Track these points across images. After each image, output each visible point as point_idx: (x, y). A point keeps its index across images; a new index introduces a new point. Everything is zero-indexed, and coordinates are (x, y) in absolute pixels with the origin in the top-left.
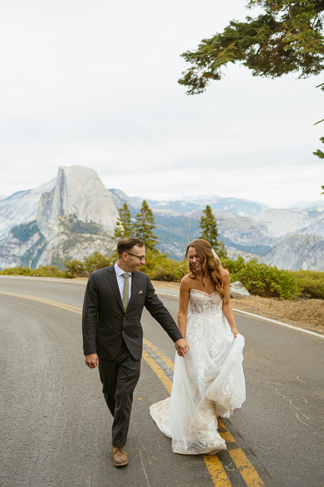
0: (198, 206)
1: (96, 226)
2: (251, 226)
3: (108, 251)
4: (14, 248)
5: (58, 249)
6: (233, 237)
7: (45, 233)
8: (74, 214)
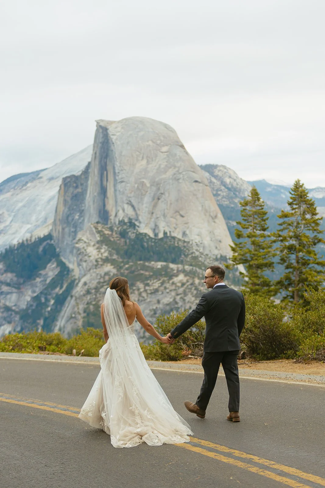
1: (176, 244)
7: (70, 262)
8: (130, 219)
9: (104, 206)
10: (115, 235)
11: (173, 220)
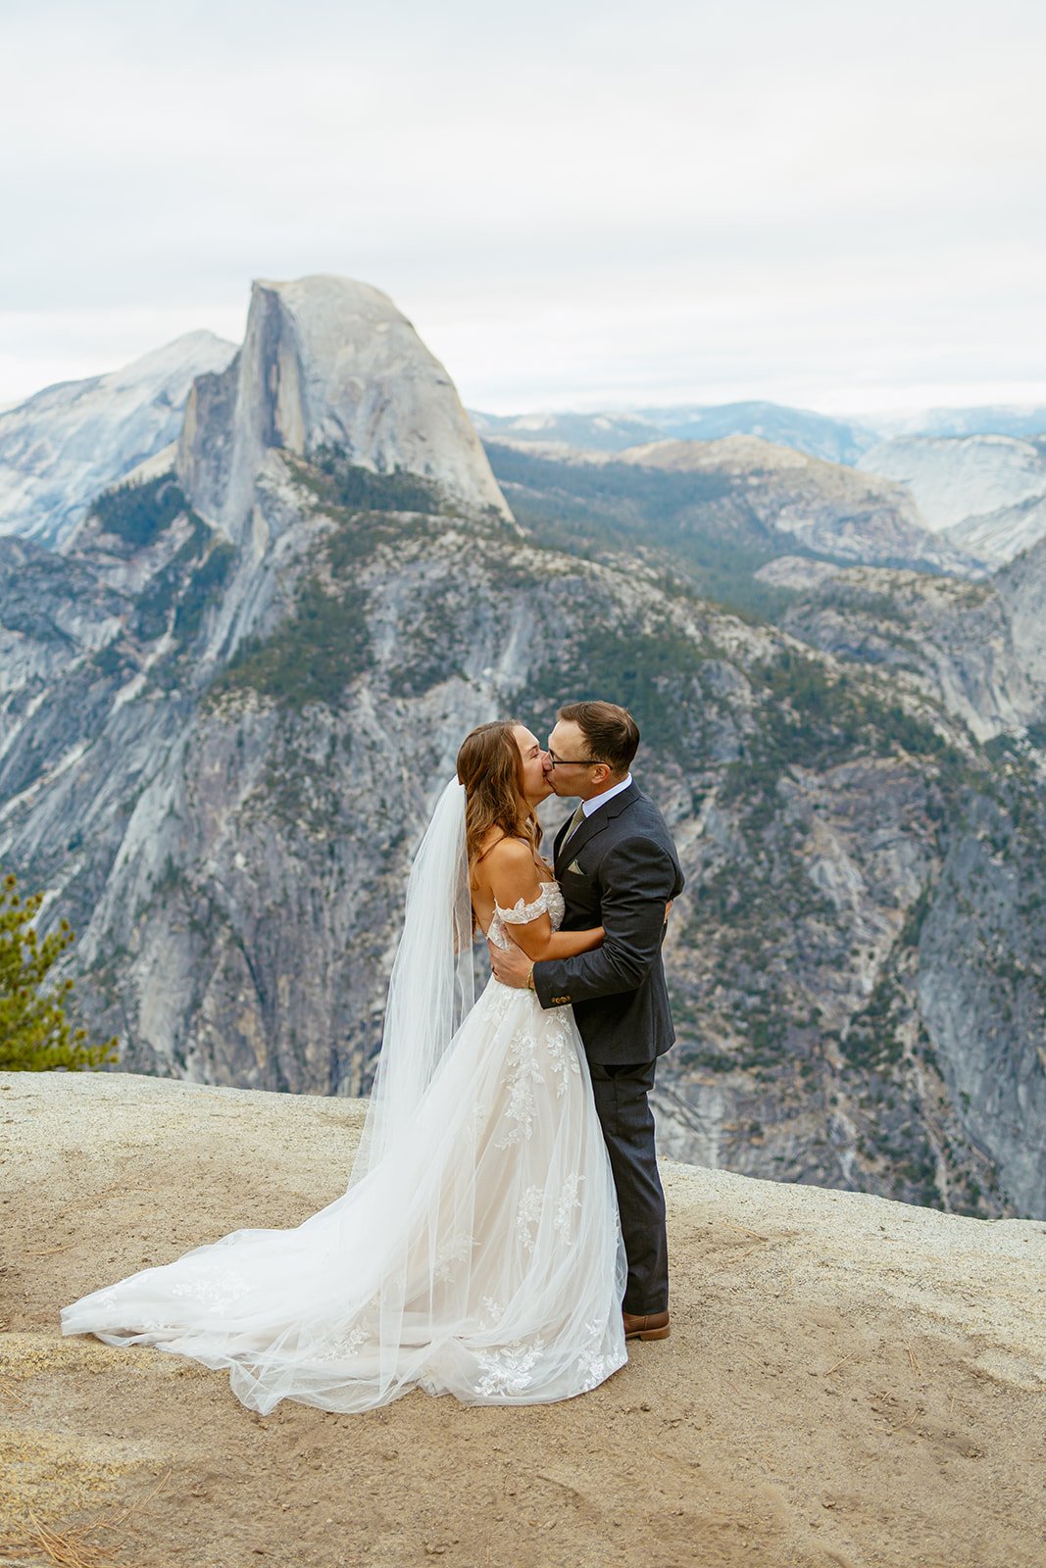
0: (652, 430)
1: (417, 486)
2: (869, 492)
3: (496, 571)
4: (110, 568)
5: (314, 566)
6: (810, 531)
7: (210, 516)
8: (336, 445)
9: (273, 423)
10: (314, 469)
11: (408, 446)
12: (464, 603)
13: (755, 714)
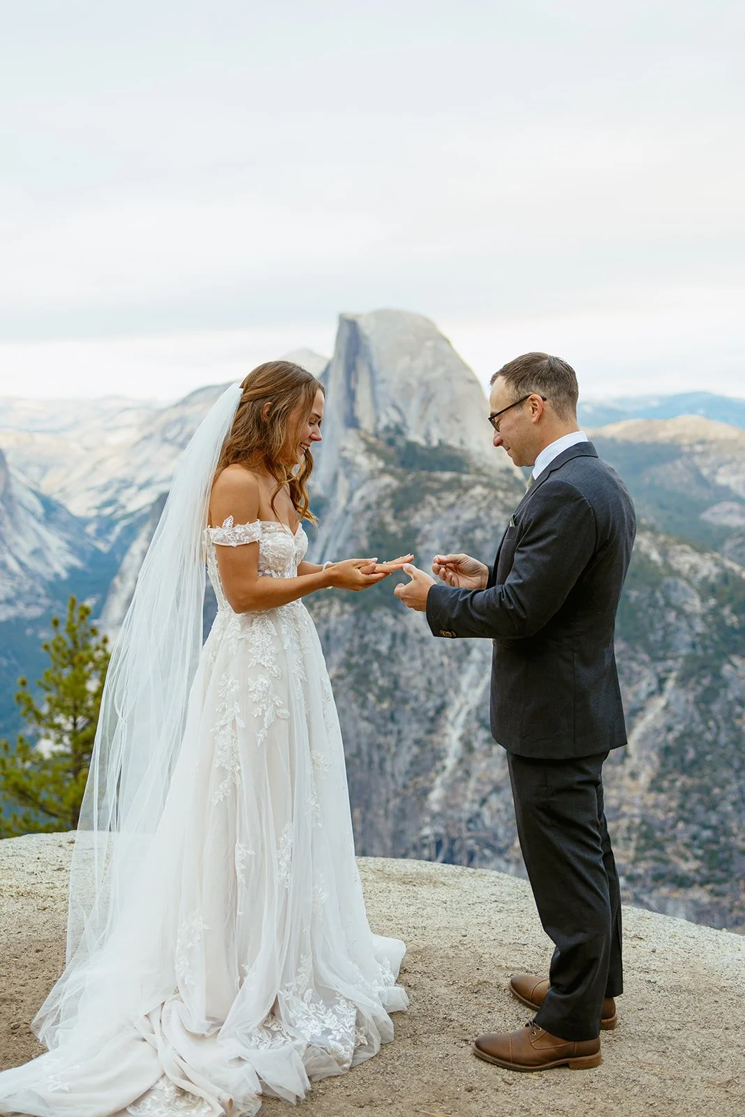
0: (623, 412)
1: (454, 454)
5: (381, 511)
6: (741, 484)
8: (397, 426)
9: (352, 410)
10: (381, 443)
11: (448, 426)
12: (489, 536)
13: (703, 617)
